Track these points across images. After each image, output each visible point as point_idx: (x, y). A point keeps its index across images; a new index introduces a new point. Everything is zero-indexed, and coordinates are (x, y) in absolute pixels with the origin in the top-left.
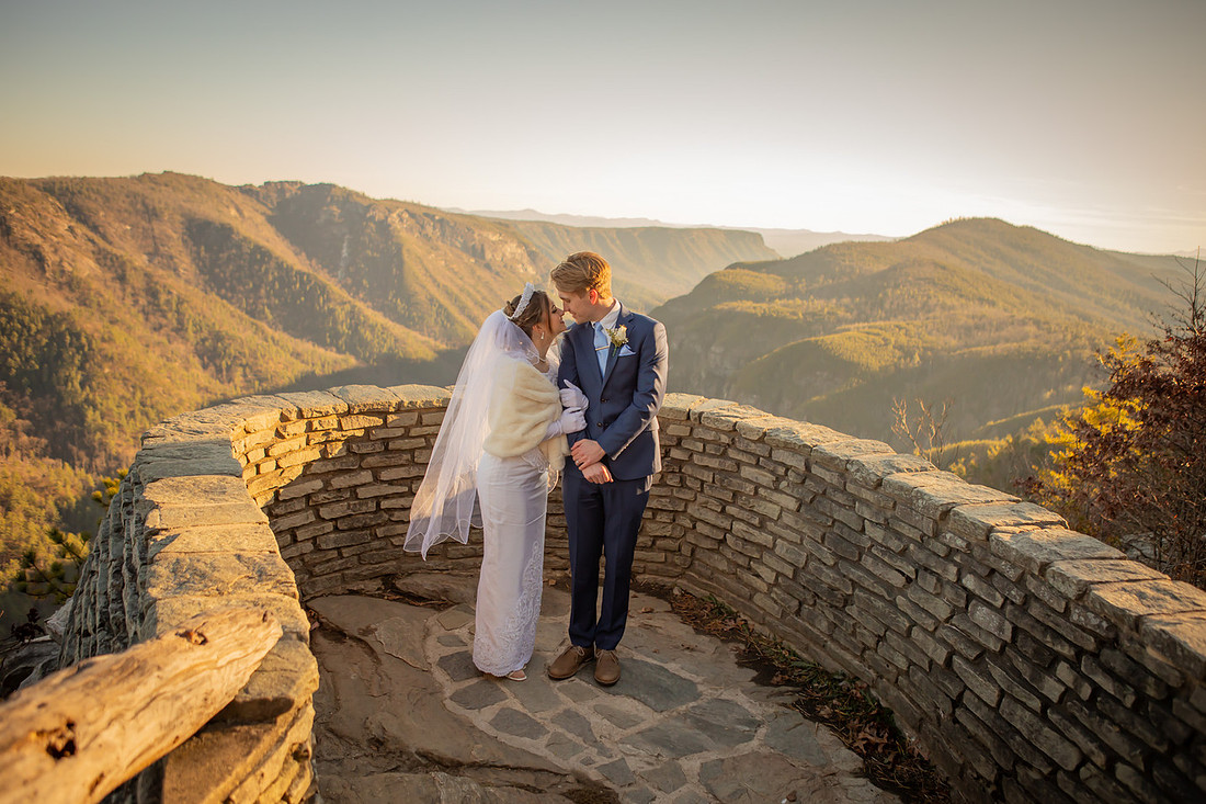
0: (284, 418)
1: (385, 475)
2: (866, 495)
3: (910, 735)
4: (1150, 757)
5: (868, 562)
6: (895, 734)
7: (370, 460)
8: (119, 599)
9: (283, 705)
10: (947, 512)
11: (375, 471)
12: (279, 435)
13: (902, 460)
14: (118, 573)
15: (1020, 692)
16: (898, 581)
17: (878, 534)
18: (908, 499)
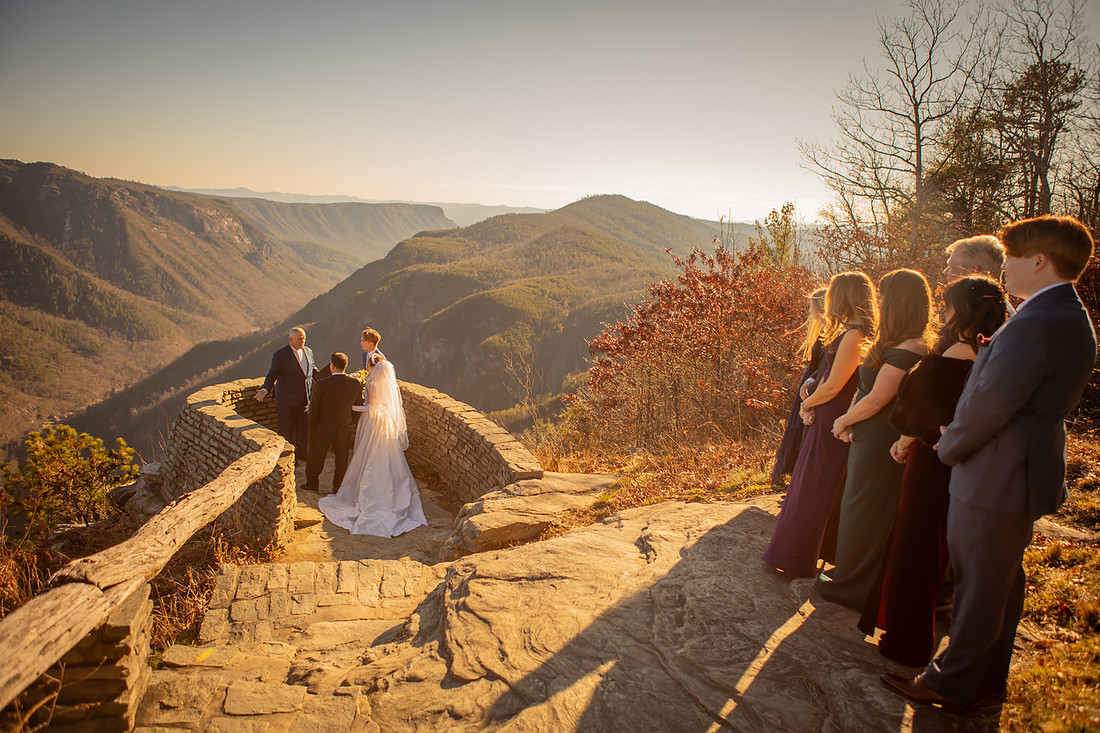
0: (225, 395)
1: (258, 413)
2: (427, 407)
3: (442, 477)
4: (478, 461)
5: (429, 428)
6: (438, 478)
7: (251, 408)
8: (225, 445)
9: (291, 452)
10: (444, 409)
11: (254, 412)
12: (223, 401)
13: (438, 395)
14: (216, 440)
15: (460, 455)
16: (436, 432)
17: (430, 418)
18: (436, 407)
